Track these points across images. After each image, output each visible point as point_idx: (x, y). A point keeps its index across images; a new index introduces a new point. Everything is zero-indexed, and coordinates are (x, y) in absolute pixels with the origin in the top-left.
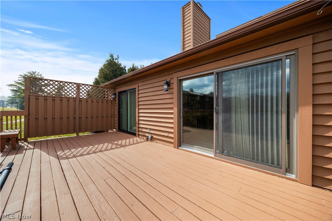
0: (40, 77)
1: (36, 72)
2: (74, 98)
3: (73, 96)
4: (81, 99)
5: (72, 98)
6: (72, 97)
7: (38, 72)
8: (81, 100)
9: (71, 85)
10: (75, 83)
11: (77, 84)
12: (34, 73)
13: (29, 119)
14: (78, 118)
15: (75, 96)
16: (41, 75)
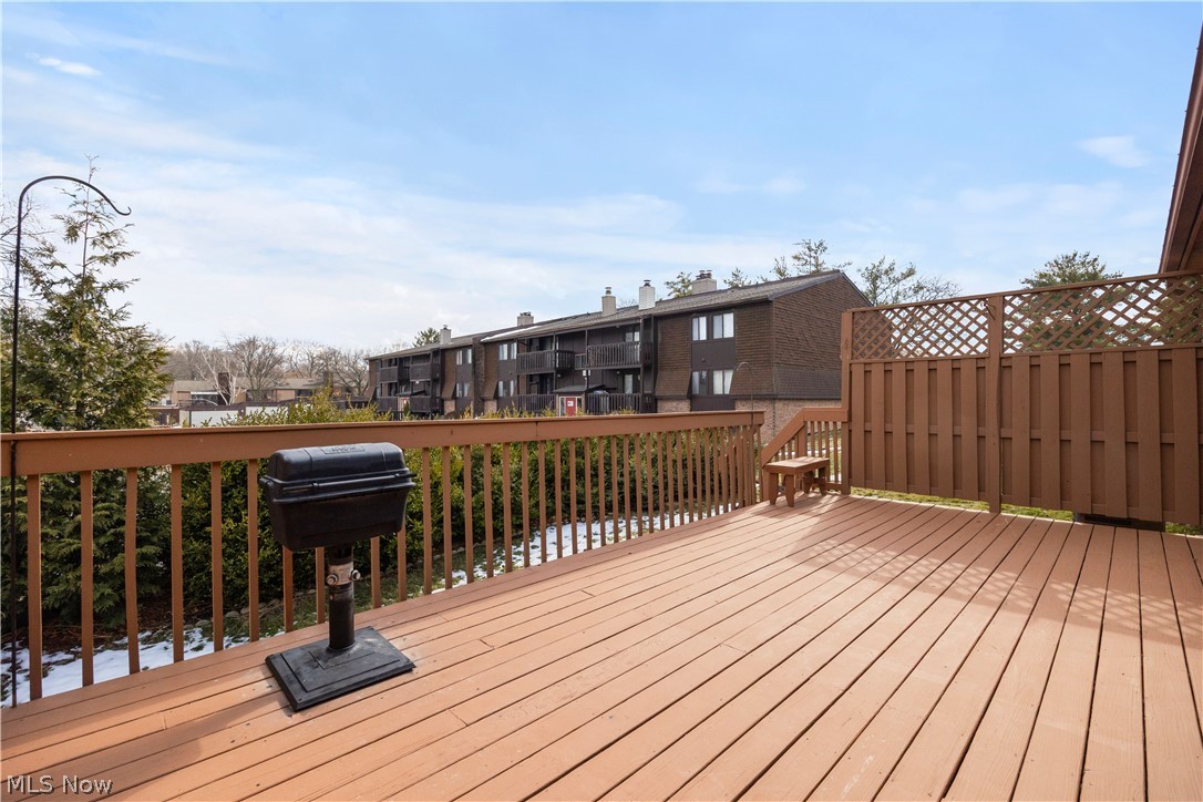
0: (1090, 269)
1: (1075, 255)
2: (979, 358)
3: (974, 349)
4: (1009, 357)
5: (972, 358)
6: (973, 353)
7: (1084, 254)
8: (1005, 365)
9: (965, 307)
10: (981, 298)
11: (991, 296)
12: (1070, 260)
13: (850, 431)
14: (997, 440)
15: (982, 349)
16: (1096, 260)
